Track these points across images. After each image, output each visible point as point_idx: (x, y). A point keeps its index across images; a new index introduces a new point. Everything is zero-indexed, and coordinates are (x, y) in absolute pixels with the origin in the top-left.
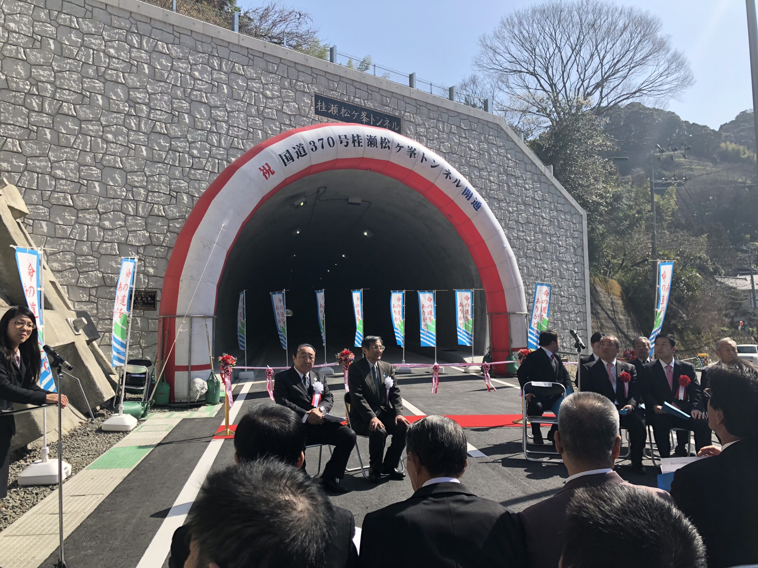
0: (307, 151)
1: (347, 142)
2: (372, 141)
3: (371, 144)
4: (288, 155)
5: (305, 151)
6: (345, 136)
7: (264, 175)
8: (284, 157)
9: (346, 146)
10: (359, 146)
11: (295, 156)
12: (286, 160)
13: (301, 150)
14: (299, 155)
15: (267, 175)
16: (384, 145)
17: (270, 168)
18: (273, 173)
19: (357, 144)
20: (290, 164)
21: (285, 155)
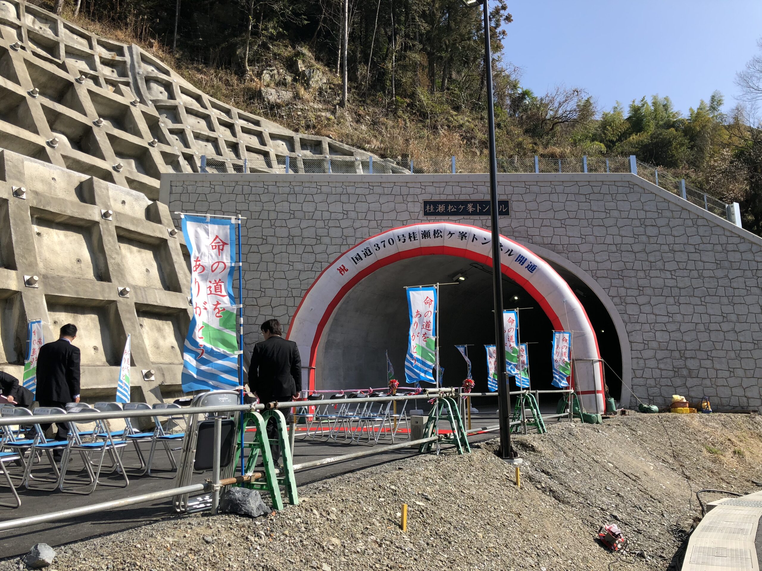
0: (372, 251)
1: (405, 240)
2: (426, 234)
3: (425, 236)
4: (357, 257)
5: (370, 252)
6: (403, 235)
7: (340, 272)
8: (355, 259)
9: (403, 242)
10: (415, 240)
11: (363, 256)
12: (356, 261)
13: (368, 252)
14: (366, 255)
15: (343, 272)
16: (436, 235)
17: (344, 267)
18: (348, 270)
19: (412, 239)
20: (360, 263)
21: (356, 257)
